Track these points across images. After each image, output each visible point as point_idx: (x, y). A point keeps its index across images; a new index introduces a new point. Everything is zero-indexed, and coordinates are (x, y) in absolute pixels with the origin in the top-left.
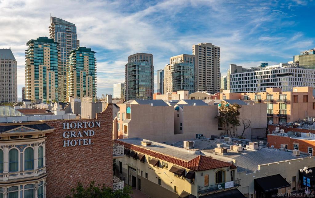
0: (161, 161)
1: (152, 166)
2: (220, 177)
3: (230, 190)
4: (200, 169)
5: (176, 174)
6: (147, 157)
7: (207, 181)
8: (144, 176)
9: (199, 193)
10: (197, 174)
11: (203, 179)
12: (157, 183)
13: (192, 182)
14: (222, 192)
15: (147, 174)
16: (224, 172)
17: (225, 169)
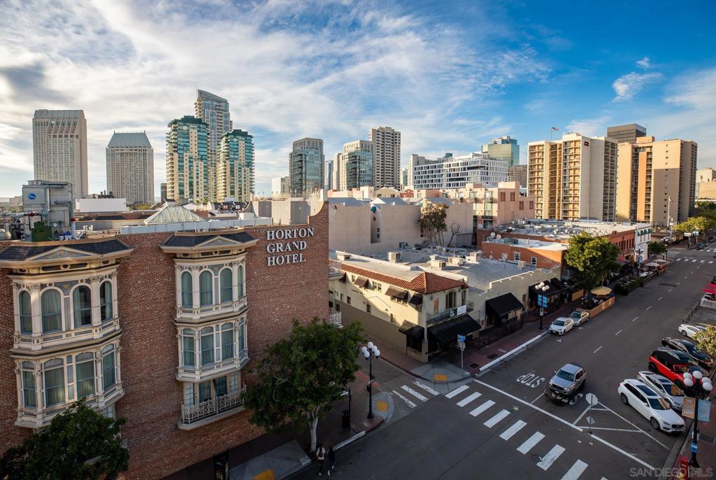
0: (371, 280)
1: (358, 286)
2: (450, 302)
3: (461, 317)
4: (430, 292)
5: (393, 298)
6: (349, 275)
7: (436, 307)
8: (345, 301)
9: (428, 322)
10: (425, 298)
11: (432, 304)
12: (364, 309)
13: (419, 309)
14: (453, 320)
15: (349, 298)
16: (455, 293)
17: (456, 289)
